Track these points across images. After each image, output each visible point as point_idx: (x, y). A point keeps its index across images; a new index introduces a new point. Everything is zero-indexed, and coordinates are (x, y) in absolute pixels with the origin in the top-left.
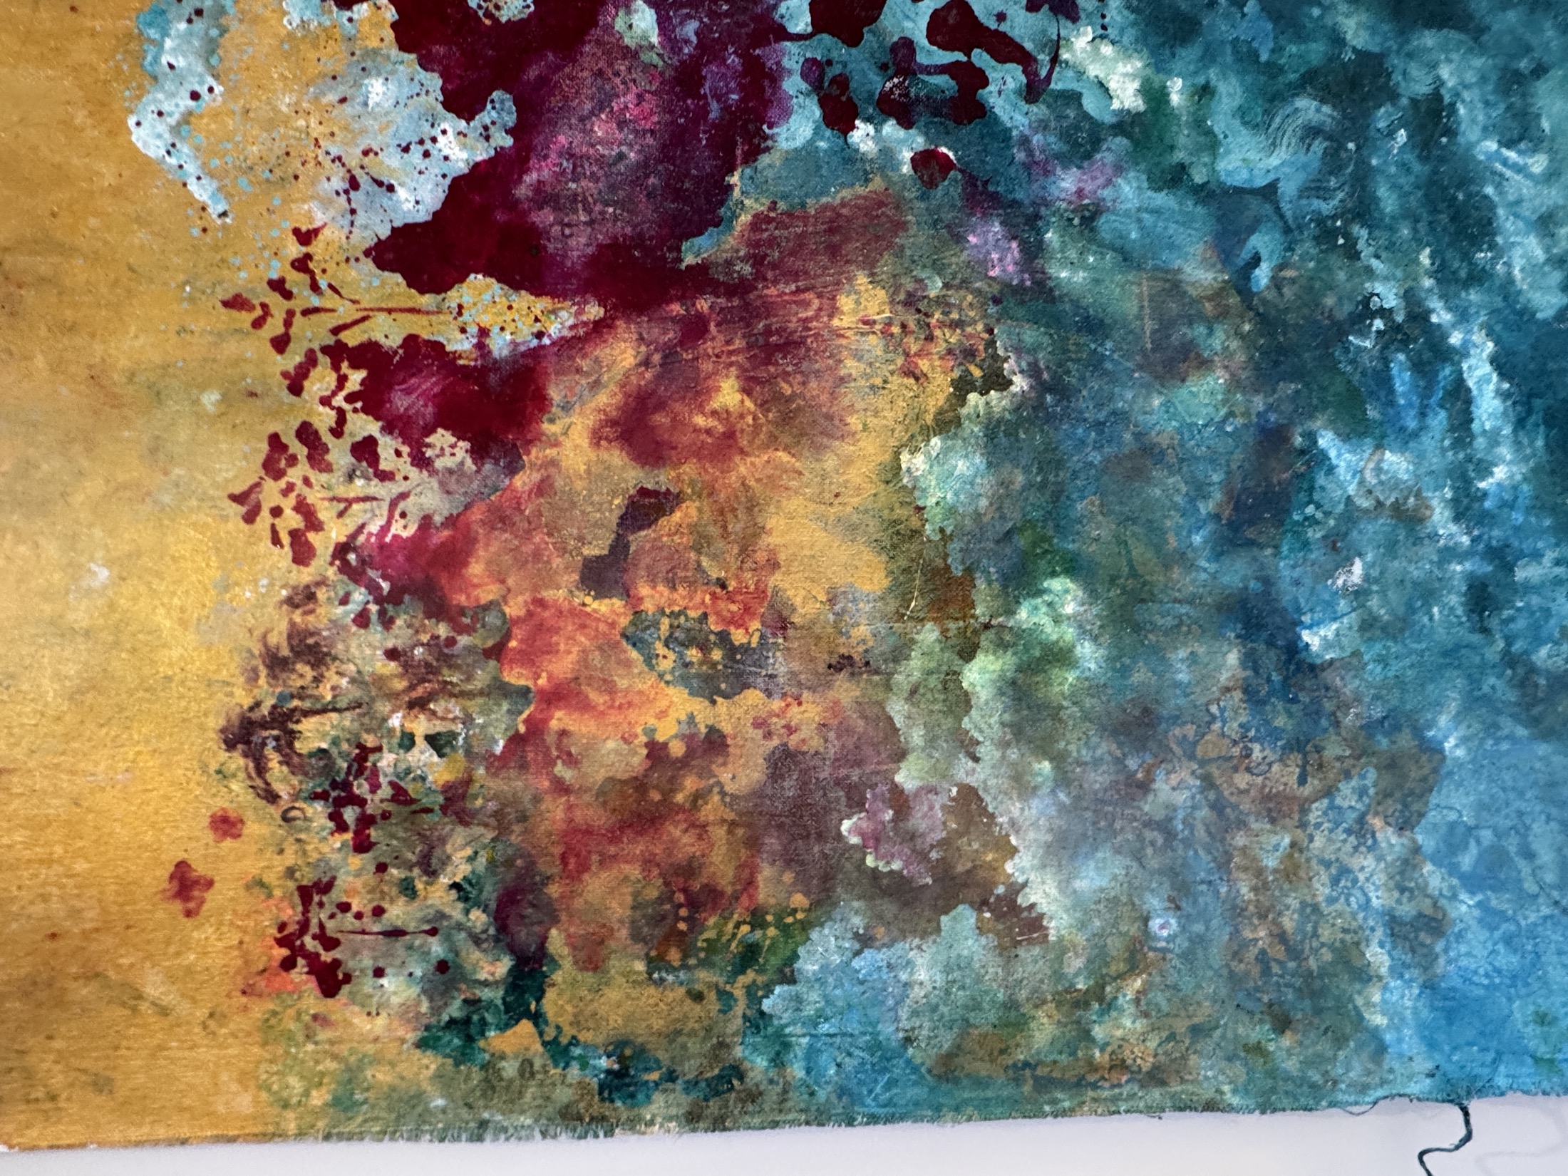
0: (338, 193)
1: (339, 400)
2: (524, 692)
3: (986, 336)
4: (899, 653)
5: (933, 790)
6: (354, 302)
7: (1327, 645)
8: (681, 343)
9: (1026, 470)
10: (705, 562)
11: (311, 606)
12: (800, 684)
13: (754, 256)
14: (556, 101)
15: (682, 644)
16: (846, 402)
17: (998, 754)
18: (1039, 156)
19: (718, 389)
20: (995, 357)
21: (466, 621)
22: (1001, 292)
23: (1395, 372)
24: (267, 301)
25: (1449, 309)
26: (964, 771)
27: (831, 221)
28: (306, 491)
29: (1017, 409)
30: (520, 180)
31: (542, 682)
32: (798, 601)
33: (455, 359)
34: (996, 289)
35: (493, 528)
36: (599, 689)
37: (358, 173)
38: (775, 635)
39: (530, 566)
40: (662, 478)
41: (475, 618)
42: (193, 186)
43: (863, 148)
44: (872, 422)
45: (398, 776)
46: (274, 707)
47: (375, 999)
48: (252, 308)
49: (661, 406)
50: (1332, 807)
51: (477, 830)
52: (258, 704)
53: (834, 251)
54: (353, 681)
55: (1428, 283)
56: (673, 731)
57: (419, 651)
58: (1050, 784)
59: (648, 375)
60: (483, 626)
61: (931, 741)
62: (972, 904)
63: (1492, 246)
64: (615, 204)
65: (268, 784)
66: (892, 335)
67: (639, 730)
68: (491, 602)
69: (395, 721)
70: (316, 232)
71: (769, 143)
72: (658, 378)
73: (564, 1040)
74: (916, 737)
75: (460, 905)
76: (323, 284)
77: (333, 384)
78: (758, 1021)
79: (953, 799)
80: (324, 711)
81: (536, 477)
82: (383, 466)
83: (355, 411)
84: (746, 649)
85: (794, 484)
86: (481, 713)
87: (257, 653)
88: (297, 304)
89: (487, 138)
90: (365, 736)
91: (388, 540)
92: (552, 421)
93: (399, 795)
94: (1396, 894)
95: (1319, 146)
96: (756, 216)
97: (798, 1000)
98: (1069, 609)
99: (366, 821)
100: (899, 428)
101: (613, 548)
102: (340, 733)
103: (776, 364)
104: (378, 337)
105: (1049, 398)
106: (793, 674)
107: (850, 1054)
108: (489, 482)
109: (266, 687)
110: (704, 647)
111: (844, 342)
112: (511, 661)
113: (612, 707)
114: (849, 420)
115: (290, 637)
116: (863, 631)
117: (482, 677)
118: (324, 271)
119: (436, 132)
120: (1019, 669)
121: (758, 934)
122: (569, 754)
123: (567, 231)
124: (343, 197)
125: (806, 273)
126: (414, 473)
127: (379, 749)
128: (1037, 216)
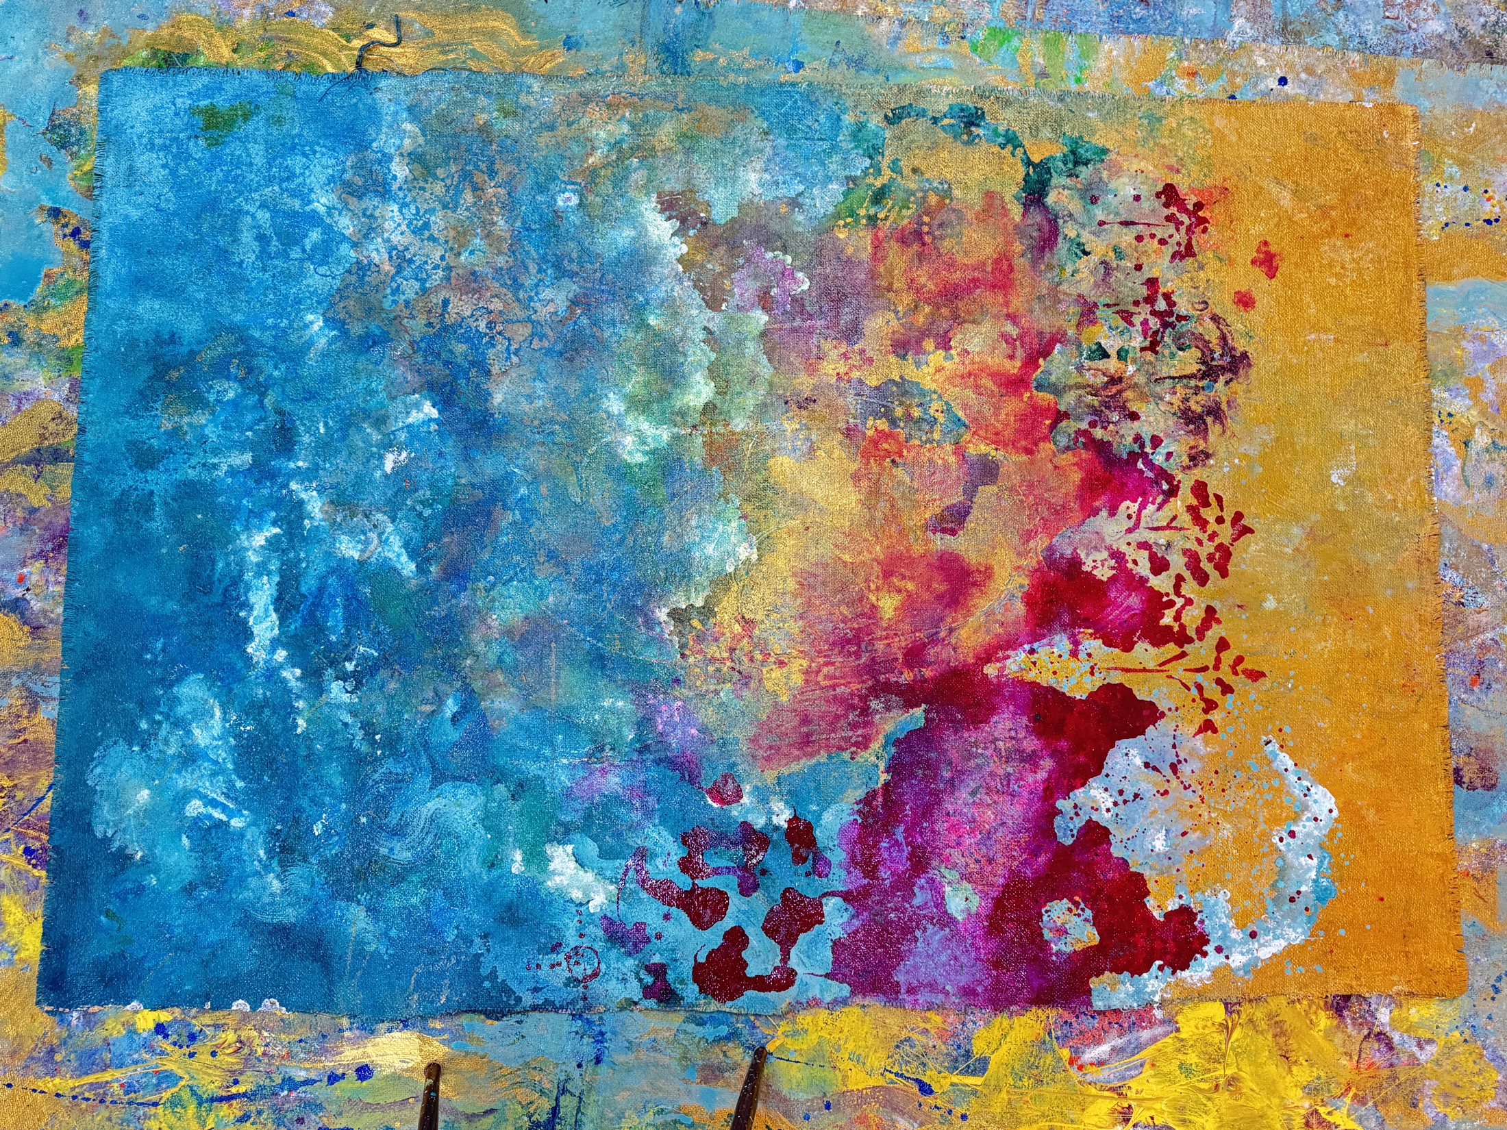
0: (1186, 761)
1: (1180, 602)
2: (1040, 387)
3: (687, 652)
4: (762, 410)
5: (740, 308)
6: (1170, 677)
7: (418, 406)
8: (924, 645)
9: (660, 546)
10: (908, 480)
11: (1192, 452)
12: (837, 388)
13: (867, 715)
14: (1024, 837)
15: (924, 420)
16: (799, 600)
17: (690, 332)
18: (637, 802)
19: (896, 610)
20: (680, 635)
21: (1082, 439)
22: (673, 688)
23: (341, 625)
24: (1234, 677)
25: (284, 681)
26: (716, 321)
27: (808, 744)
28: (1201, 536)
29: (664, 594)
30: (1050, 772)
31: (1027, 395)
32: (838, 450)
33: (1095, 634)
34: (677, 690)
35: (1063, 506)
36: (986, 388)
37: (1171, 776)
38: (856, 425)
39: (1036, 478)
40: (939, 542)
41: (1076, 441)
42: (1290, 764)
43: (781, 805)
44: (779, 585)
45: (1129, 330)
46: (1216, 381)
47: (1139, 180)
48: (1244, 671)
49: (939, 598)
50: (423, 281)
51: (1073, 291)
52: (1227, 383)
53: (806, 719)
54: (1161, 399)
55: (301, 704)
56: (932, 356)
57: (1116, 418)
58: (650, 308)
59: (949, 620)
60: (1069, 435)
61: (740, 343)
62: (714, 224)
63: (238, 736)
64: (977, 756)
65: (1218, 328)
66: (762, 652)
67: (956, 358)
68: (1064, 452)
69: (1131, 369)
70: (1200, 731)
71: (856, 808)
72: (941, 619)
73: (1010, 147)
74: (751, 348)
75: (1083, 240)
76: (1194, 690)
77: (1183, 615)
78: (874, 152)
79: (725, 300)
80: (1180, 378)
81: (1033, 544)
82: (1146, 553)
83: (1167, 594)
84: (877, 416)
85: (840, 538)
86: (1070, 373)
87: (1229, 419)
88: (1212, 675)
89: (1076, 806)
90: (1152, 359)
91: (1140, 499)
92: (1021, 586)
93: (1127, 317)
94: (377, 214)
95: (393, 819)
96: (866, 747)
97: (845, 164)
98: (629, 440)
99: (1150, 300)
100: (758, 580)
101: (975, 491)
102: (1170, 362)
103: (852, 629)
104: (1153, 650)
105: (639, 603)
106: (842, 393)
107: (809, 127)
108: (1067, 541)
109: (1222, 395)
110: (908, 417)
111: (799, 647)
112: (1049, 409)
113: (976, 375)
114: (797, 586)
115: (1206, 430)
116: (789, 427)
117: (1070, 398)
118: (1194, 700)
119: (1114, 810)
120: (670, 395)
121: (872, 212)
122: (1007, 342)
123: (1013, 733)
124: (1181, 758)
125: (828, 702)
126: (1124, 548)
127: (1142, 350)
128: (640, 752)
